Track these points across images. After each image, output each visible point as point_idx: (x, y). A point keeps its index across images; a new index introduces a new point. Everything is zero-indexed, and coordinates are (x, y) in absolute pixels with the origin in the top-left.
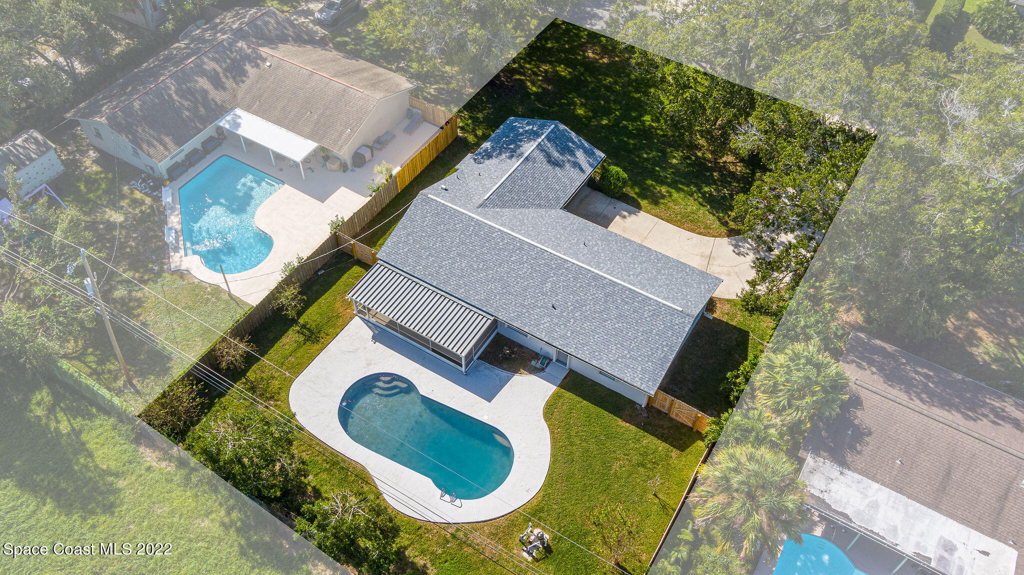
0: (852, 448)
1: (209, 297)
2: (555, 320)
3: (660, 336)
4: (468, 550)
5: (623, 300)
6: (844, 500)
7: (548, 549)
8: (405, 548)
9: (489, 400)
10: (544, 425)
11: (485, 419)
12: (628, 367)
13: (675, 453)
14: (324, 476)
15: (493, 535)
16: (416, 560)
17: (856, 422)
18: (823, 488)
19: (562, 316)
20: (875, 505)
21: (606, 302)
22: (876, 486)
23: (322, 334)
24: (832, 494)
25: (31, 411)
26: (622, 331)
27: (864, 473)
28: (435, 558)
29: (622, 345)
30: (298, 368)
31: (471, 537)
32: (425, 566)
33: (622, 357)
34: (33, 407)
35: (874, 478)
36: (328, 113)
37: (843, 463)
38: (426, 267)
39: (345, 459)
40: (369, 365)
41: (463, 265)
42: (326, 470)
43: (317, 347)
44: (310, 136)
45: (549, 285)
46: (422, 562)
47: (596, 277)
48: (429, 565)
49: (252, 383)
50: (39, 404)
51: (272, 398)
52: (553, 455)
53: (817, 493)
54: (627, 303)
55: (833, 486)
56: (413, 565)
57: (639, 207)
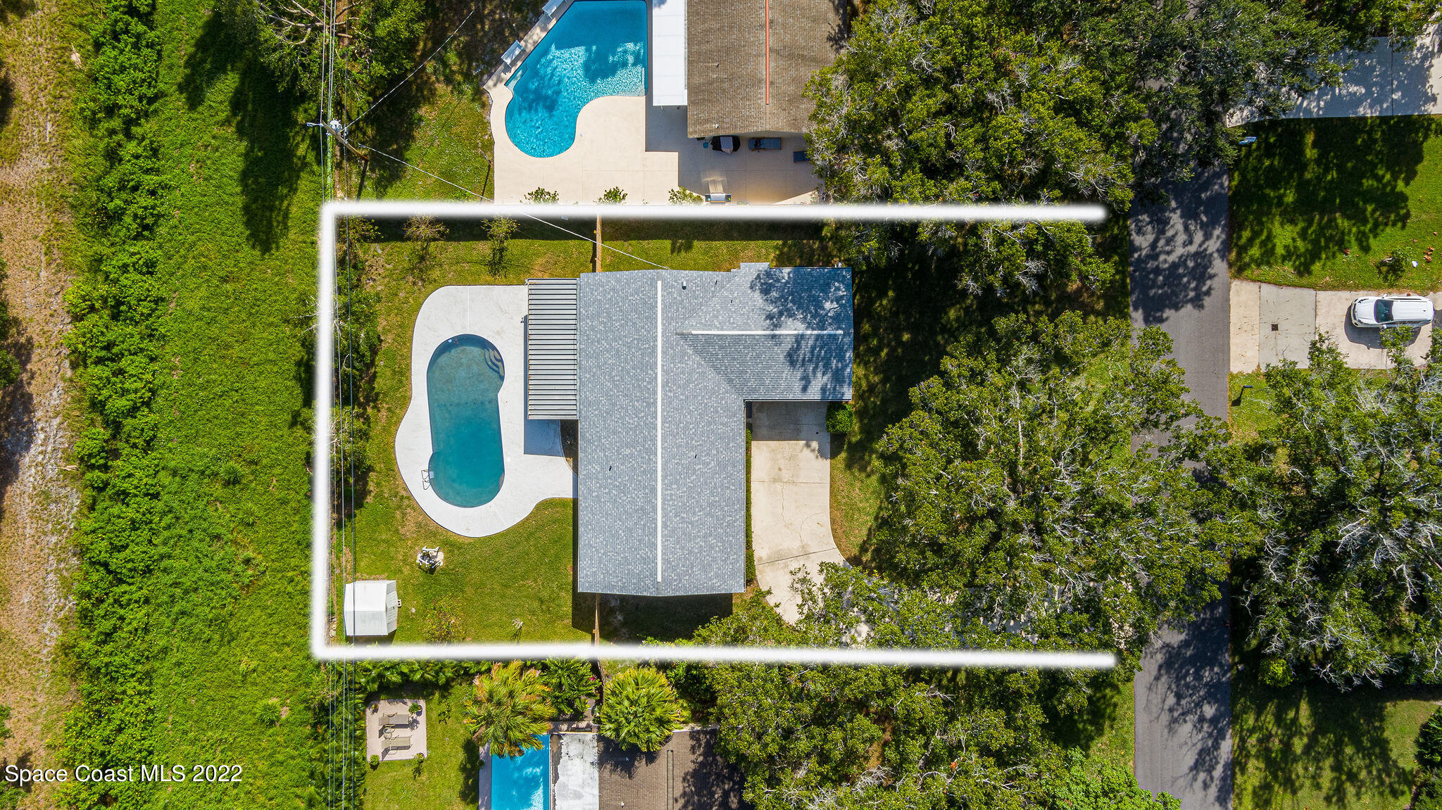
0: (616, 766)
1: (480, 145)
2: (600, 476)
3: (628, 573)
4: (398, 514)
5: (644, 525)
6: (569, 773)
7: (432, 570)
8: (373, 471)
9: (527, 451)
10: (530, 508)
11: (507, 460)
12: (591, 560)
13: (569, 621)
14: (389, 373)
15: (419, 525)
16: (371, 483)
17: (636, 763)
18: (570, 754)
19: (607, 479)
20: (578, 796)
21: (636, 511)
22: (596, 792)
23: (502, 273)
24: (570, 762)
25: (297, 110)
26: (618, 539)
27: (602, 781)
28: (380, 495)
29: (606, 545)
30: (462, 280)
31: (409, 510)
32: (371, 491)
33: (597, 550)
34: (301, 109)
35: (601, 789)
36: (726, 85)
37: (601, 762)
38: (592, 328)
39: (409, 379)
40: (498, 333)
41: (610, 361)
42: (394, 371)
43: (489, 278)
44: (692, 89)
45: (628, 451)
46: (372, 488)
47: (654, 490)
48: (372, 494)
49: (427, 253)
50: (306, 111)
51: (423, 280)
52: (508, 531)
53: (564, 750)
54: (644, 530)
55: (577, 761)
56: (366, 484)
57: (833, 455)
